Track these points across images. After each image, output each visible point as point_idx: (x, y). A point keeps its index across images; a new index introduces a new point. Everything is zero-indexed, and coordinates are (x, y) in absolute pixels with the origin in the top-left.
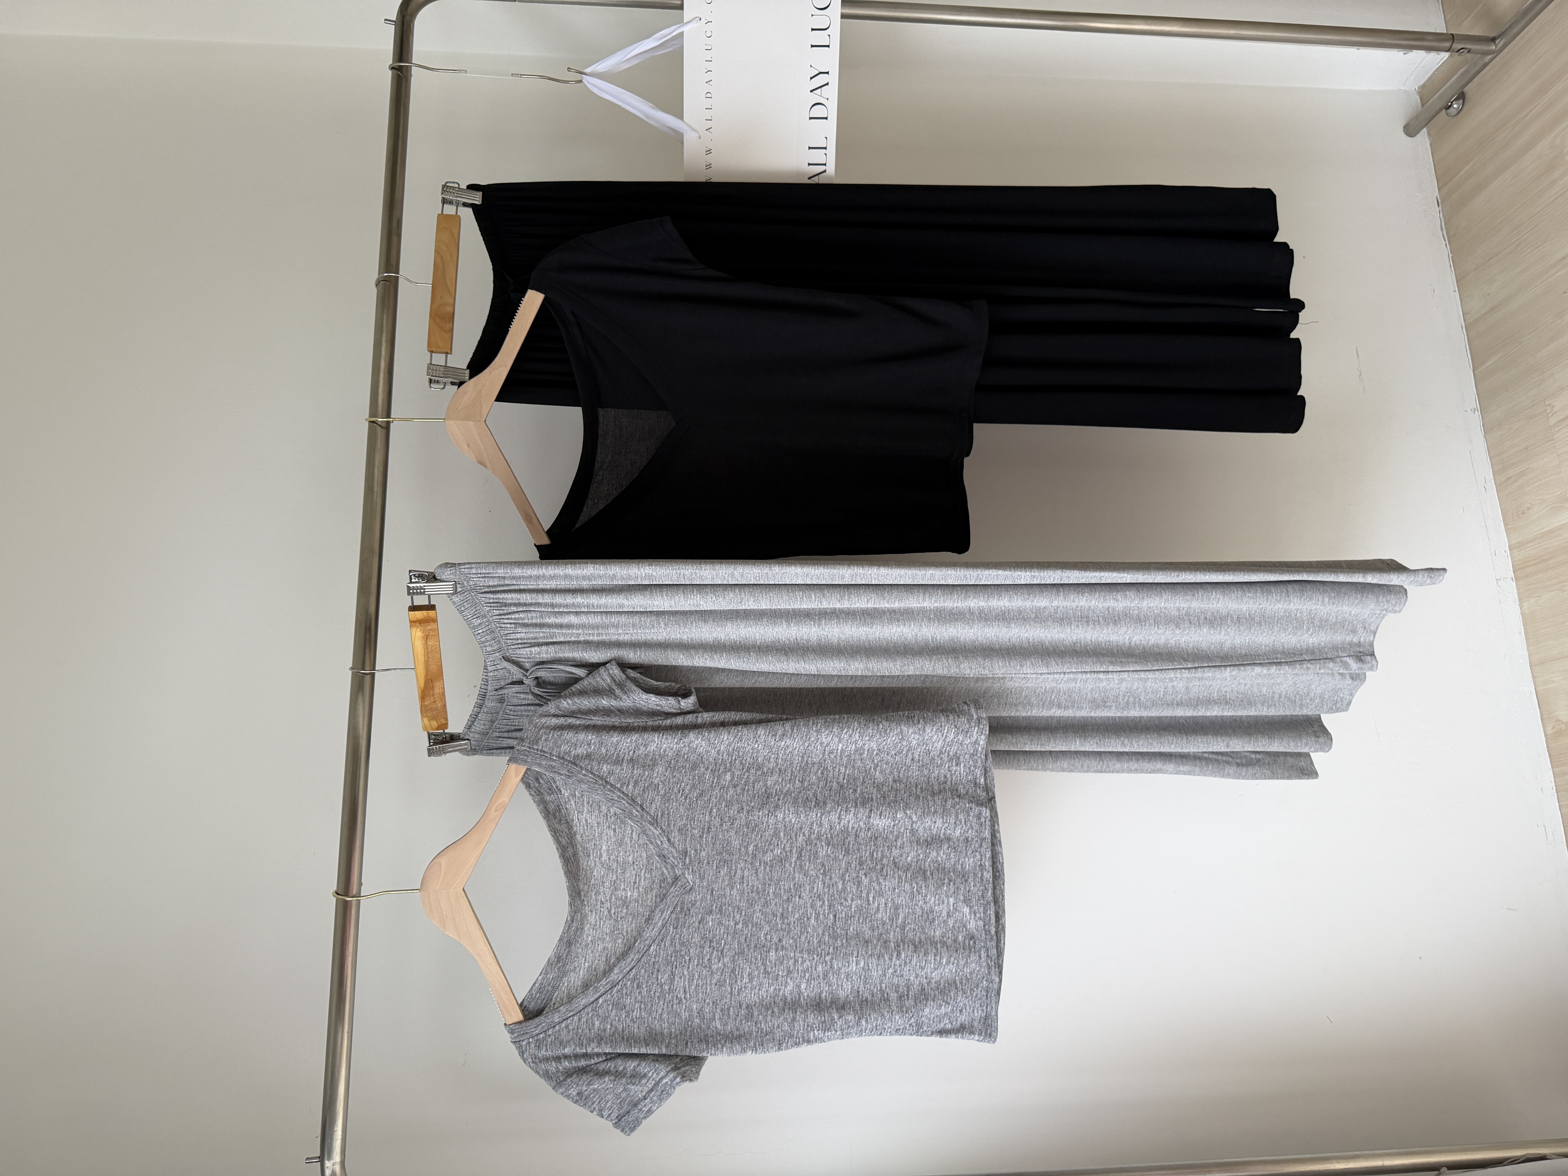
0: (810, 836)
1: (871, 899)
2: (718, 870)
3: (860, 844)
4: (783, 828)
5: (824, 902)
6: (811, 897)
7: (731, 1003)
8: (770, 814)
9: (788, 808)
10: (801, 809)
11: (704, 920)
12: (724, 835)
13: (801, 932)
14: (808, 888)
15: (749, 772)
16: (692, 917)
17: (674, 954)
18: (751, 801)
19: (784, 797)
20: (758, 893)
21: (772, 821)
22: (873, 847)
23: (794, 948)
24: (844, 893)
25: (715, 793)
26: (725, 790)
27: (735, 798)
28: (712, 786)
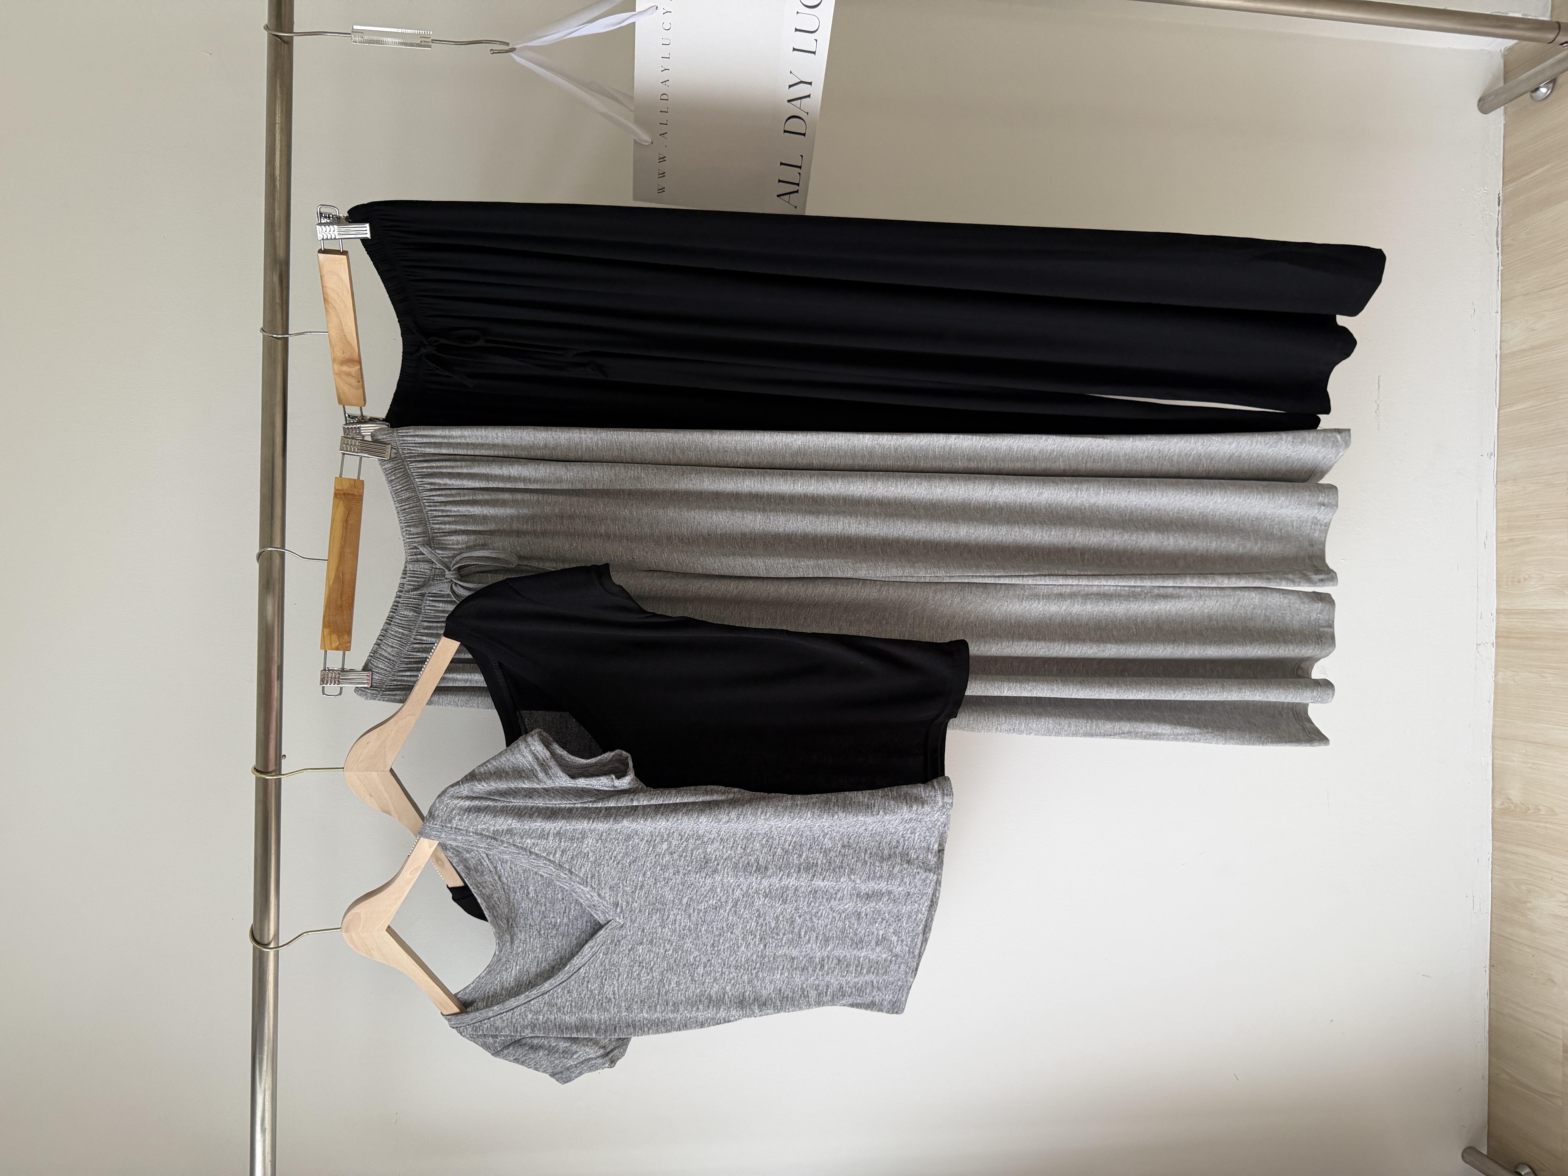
0: (747, 891)
1: (803, 933)
2: (650, 916)
3: (799, 896)
4: (720, 886)
5: (755, 936)
6: (743, 933)
7: (658, 1002)
8: (707, 877)
9: (727, 872)
10: (740, 874)
11: (634, 949)
12: (658, 891)
13: (730, 955)
14: (741, 926)
15: (687, 841)
16: (623, 946)
17: (603, 971)
18: (688, 866)
19: (724, 862)
20: (690, 931)
21: (709, 881)
22: (811, 899)
23: (722, 965)
24: (777, 929)
25: (650, 859)
26: (661, 856)
27: (671, 863)
28: (646, 854)
